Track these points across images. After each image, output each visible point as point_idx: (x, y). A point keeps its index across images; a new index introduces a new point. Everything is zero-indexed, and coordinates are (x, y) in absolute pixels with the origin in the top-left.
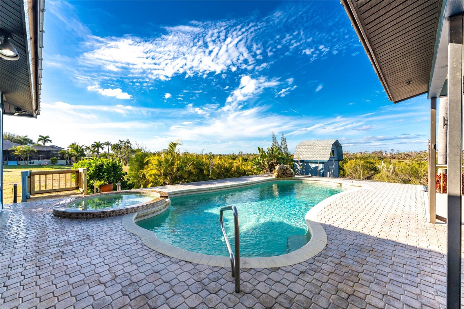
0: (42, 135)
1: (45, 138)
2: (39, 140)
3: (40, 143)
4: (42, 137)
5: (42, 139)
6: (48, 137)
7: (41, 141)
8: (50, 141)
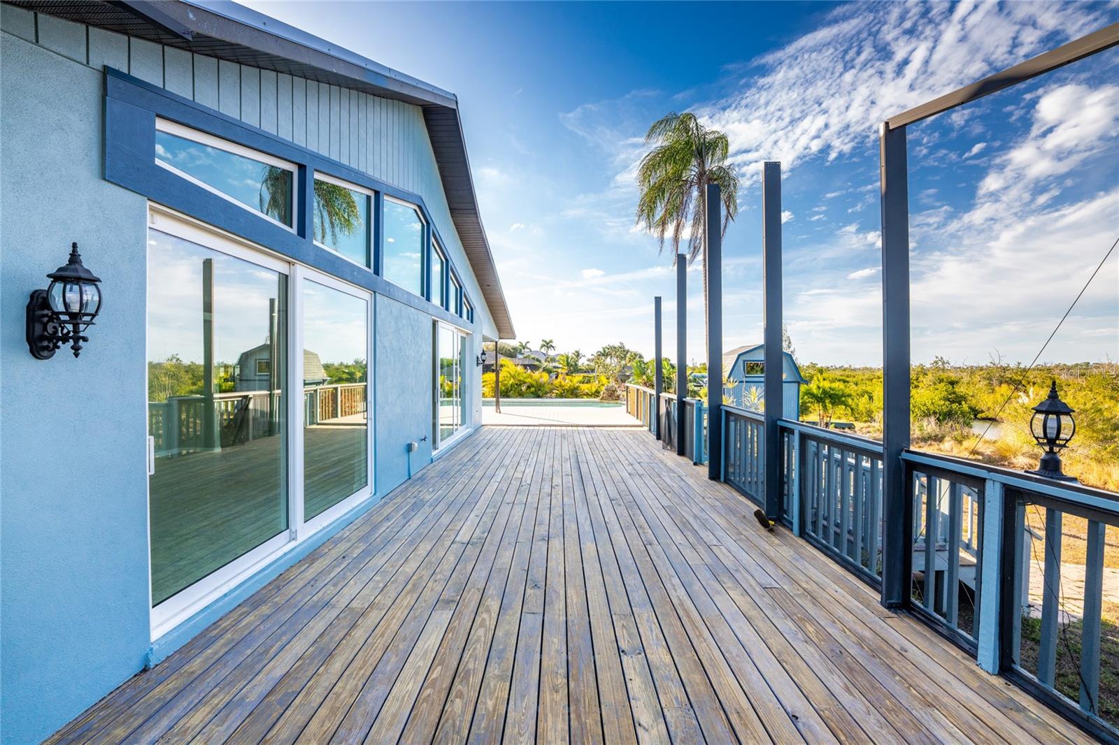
0: (545, 339)
1: (548, 344)
2: (542, 347)
3: (543, 350)
4: (545, 342)
5: (545, 345)
6: (551, 341)
7: (543, 348)
8: (553, 347)
